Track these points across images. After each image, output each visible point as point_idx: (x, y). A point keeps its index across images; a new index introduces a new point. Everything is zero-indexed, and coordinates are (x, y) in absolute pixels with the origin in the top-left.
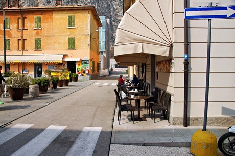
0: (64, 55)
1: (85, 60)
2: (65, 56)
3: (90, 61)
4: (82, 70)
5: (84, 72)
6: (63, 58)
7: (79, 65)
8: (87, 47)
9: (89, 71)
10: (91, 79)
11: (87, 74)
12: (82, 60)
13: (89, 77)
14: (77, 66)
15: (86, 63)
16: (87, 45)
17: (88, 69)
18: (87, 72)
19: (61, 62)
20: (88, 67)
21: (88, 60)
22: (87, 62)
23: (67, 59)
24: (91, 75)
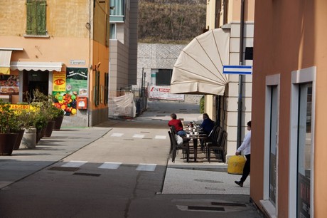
0: (14, 52)
1: (76, 70)
2: (16, 55)
3: (91, 73)
4: (67, 96)
5: (74, 105)
6: (13, 60)
7: (59, 82)
8: (84, 30)
9: (87, 101)
10: (94, 125)
11: (83, 110)
12: (69, 70)
13: (86, 117)
14: (52, 86)
15: (80, 78)
16: (83, 27)
17: (86, 95)
18: (82, 104)
19: (6, 72)
20: (85, 90)
21: (85, 70)
22: (83, 74)
23: (22, 65)
24: (93, 112)
